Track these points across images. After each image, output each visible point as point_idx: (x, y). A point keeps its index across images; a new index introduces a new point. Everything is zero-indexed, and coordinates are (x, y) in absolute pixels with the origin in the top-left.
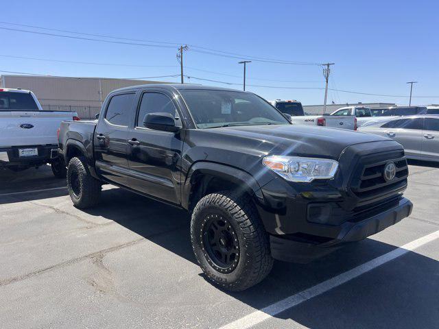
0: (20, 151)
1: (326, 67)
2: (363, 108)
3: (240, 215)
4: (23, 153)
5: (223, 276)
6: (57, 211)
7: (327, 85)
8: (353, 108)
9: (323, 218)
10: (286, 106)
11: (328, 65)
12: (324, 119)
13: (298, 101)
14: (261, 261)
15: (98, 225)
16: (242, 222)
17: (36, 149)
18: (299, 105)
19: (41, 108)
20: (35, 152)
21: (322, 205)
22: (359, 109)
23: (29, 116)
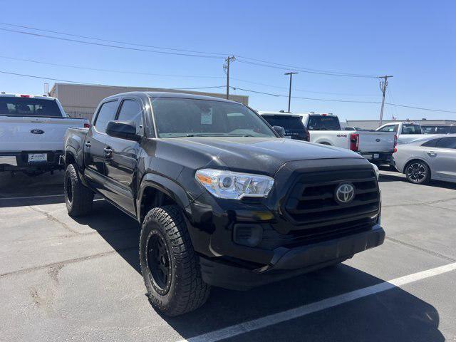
0: (30, 155)
1: (384, 80)
2: (411, 125)
3: (173, 233)
4: (32, 158)
5: (160, 298)
6: (50, 217)
7: (384, 100)
8: (400, 124)
9: (253, 241)
10: (322, 120)
11: (386, 78)
12: (358, 135)
13: (334, 114)
14: (191, 284)
15: (78, 234)
16: (174, 240)
17: (46, 155)
18: (336, 119)
19: (64, 115)
20: (44, 158)
21: (251, 225)
22: (406, 125)
23: (40, 122)
